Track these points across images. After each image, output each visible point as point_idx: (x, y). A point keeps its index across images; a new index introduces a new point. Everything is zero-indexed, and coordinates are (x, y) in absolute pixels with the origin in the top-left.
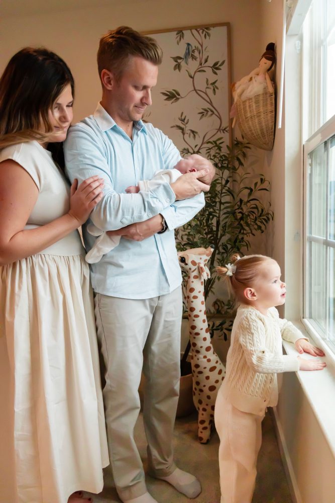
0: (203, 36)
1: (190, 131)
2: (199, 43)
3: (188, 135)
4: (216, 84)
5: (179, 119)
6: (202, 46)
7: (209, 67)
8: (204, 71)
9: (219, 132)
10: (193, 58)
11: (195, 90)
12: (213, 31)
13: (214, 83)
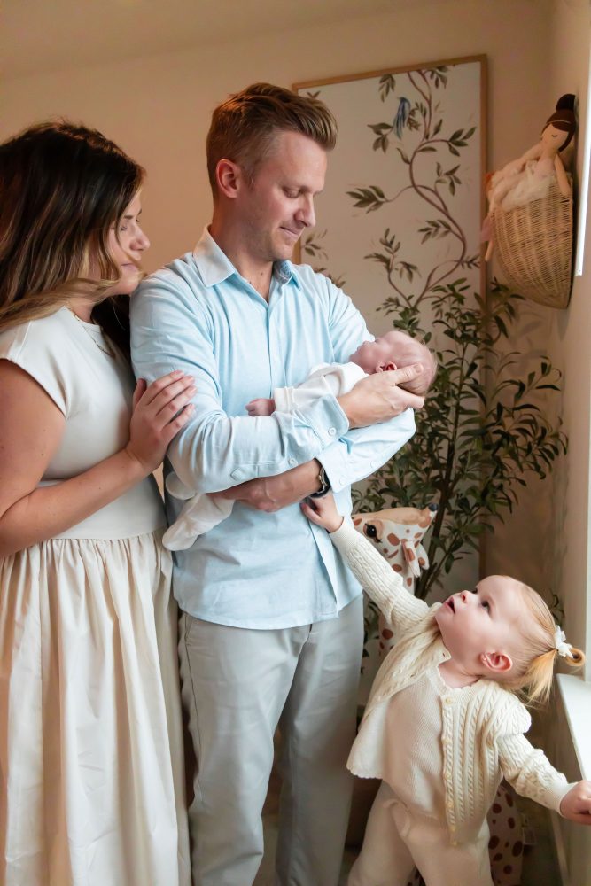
0: (432, 82)
1: (402, 265)
2: (424, 96)
3: (398, 272)
4: (457, 174)
5: (381, 241)
6: (429, 103)
7: (443, 141)
8: (433, 150)
9: (460, 266)
10: (411, 125)
11: (414, 185)
12: (452, 73)
13: (452, 172)
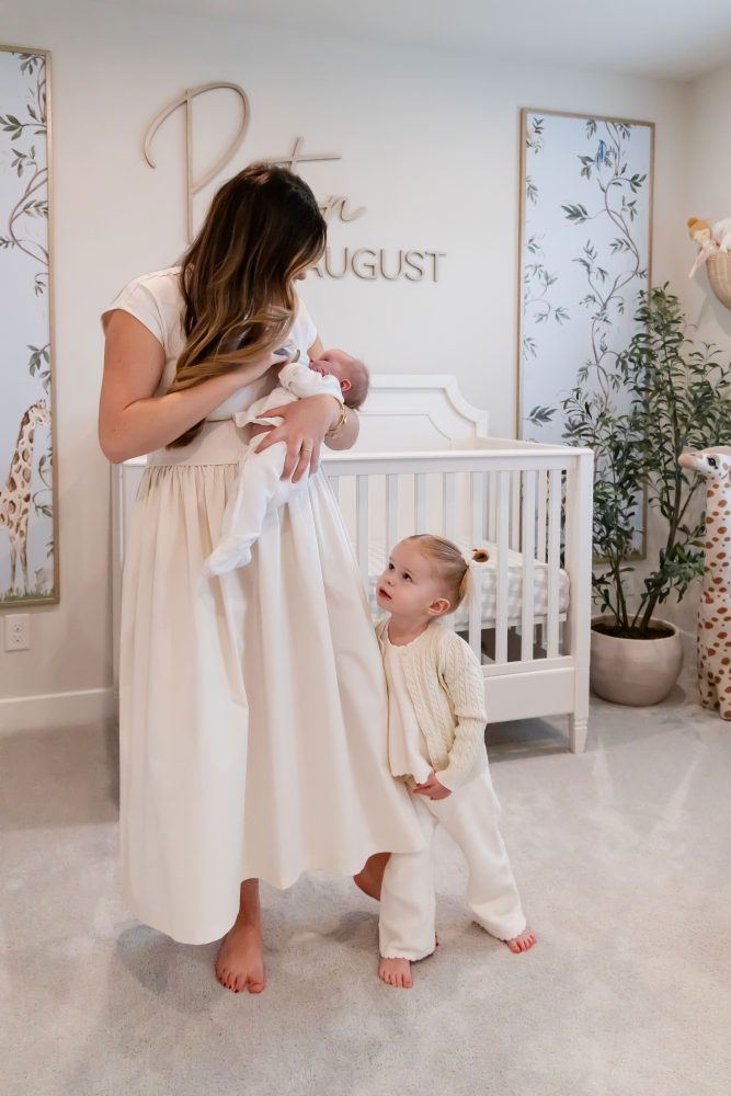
1: (598, 270)
2: (616, 143)
3: (595, 275)
4: (635, 206)
5: (584, 249)
6: (619, 149)
7: (627, 179)
8: (620, 185)
9: (635, 276)
10: (607, 163)
11: (607, 209)
12: (633, 130)
13: (631, 204)
